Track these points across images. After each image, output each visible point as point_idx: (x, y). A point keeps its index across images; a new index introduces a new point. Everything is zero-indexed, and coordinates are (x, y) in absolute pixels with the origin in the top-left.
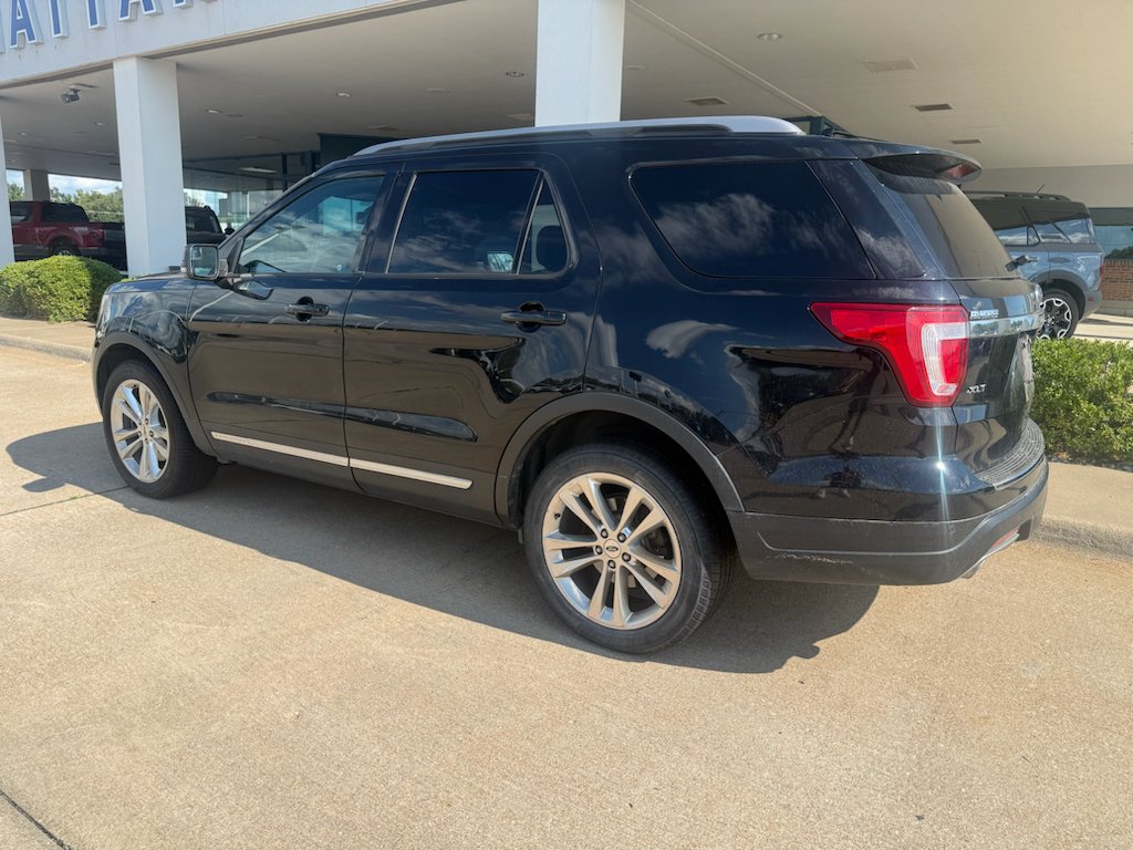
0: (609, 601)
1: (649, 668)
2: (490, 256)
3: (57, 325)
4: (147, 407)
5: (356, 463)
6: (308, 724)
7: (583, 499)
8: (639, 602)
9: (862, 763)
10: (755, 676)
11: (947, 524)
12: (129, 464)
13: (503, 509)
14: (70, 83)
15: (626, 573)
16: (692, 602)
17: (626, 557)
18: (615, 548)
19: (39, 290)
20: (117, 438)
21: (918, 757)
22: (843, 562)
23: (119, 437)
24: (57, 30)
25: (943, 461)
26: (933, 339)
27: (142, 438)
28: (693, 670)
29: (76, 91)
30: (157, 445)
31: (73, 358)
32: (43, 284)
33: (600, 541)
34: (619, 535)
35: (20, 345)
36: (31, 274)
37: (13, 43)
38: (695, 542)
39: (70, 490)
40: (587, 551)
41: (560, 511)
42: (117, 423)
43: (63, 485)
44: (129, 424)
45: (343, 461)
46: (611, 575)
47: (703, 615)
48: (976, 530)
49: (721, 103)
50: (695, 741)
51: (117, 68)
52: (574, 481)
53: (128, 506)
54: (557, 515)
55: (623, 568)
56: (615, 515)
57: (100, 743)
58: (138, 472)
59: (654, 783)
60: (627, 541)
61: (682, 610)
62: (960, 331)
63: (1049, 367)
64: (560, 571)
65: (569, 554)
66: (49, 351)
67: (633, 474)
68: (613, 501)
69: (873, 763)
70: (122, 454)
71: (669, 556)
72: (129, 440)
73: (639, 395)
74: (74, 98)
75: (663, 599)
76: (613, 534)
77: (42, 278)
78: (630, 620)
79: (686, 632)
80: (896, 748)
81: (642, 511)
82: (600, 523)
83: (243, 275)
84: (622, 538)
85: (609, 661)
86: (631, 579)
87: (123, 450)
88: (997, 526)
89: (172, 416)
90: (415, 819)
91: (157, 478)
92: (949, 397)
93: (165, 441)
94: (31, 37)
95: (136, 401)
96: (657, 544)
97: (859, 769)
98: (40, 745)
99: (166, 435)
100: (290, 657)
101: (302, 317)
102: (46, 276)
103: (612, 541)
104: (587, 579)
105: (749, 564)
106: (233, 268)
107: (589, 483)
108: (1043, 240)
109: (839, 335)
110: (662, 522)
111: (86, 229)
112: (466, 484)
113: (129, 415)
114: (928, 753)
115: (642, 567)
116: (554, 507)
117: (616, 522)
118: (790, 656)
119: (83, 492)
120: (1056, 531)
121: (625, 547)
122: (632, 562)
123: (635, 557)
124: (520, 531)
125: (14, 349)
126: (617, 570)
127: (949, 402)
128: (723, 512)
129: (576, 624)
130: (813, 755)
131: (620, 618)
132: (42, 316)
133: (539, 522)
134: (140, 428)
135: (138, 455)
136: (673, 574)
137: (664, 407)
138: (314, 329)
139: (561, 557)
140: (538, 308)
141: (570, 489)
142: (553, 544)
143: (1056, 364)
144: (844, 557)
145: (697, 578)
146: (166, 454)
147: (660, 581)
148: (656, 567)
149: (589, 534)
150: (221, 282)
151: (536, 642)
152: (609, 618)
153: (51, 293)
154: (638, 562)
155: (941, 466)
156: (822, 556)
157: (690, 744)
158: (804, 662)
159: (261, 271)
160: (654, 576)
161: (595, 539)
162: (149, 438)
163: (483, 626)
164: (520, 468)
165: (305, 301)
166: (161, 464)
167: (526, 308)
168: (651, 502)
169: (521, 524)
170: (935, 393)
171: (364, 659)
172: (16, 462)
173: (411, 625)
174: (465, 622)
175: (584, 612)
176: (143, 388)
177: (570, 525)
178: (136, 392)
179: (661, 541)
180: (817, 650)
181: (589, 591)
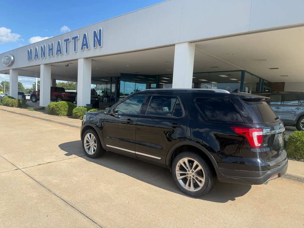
0: (190, 185)
1: (198, 200)
2: (163, 108)
3: (61, 117)
4: (92, 139)
5: (137, 153)
6: (131, 204)
7: (184, 163)
8: (196, 186)
9: (242, 221)
10: (221, 203)
11: (261, 172)
12: (87, 150)
13: (167, 164)
14: (68, 63)
15: (193, 179)
16: (207, 186)
17: (193, 176)
18: (191, 174)
19: (57, 109)
20: (85, 145)
21: (254, 221)
22: (238, 179)
23: (85, 144)
24: (67, 52)
25: (259, 159)
26: (255, 135)
27: (90, 145)
28: (207, 201)
29: (68, 64)
30: (94, 147)
31: (66, 125)
32: (58, 107)
33: (188, 172)
34: (192, 171)
35: (54, 122)
36: (56, 105)
37: (57, 54)
38: (208, 173)
39: (74, 156)
40: (185, 174)
41: (180, 165)
42: (85, 142)
43: (72, 155)
44: (87, 142)
45: (134, 152)
46: (190, 180)
47: (209, 189)
48: (266, 174)
49: (218, 67)
50: (207, 214)
51: (79, 60)
52: (183, 159)
53: (87, 160)
54: (179, 166)
55: (193, 178)
56: (191, 167)
57: (93, 204)
58: (89, 153)
59: (198, 220)
60: (194, 172)
61: (205, 188)
62: (261, 133)
63: (297, 138)
64: (179, 178)
65: (181, 175)
66: (61, 123)
67: (195, 158)
68: (191, 164)
69: (244, 221)
70: (85, 148)
71: (203, 176)
72: (87, 146)
73: (196, 142)
74: (68, 66)
75: (201, 185)
76: (191, 171)
77: (58, 106)
78: (194, 190)
79: (206, 192)
80: (249, 219)
81: (197, 166)
82: (188, 168)
83: (116, 113)
84: (193, 172)
85: (189, 198)
86: (194, 181)
87: (86, 148)
88: (271, 173)
89: (98, 141)
90: (153, 221)
91: (93, 154)
92: (259, 146)
93: (96, 146)
94: (61, 53)
95: (90, 137)
96: (200, 173)
97: (241, 222)
98: (83, 203)
99: (96, 145)
100: (125, 192)
101: (128, 123)
102: (59, 106)
103: (190, 172)
104: (185, 180)
105: (219, 179)
106: (114, 112)
107: (186, 160)
108: (302, 104)
109: (236, 133)
110: (201, 169)
111: (65, 93)
112: (160, 158)
113: (88, 140)
114: (256, 220)
115: (197, 178)
116: (178, 164)
117: (191, 169)
118: (229, 200)
119: (77, 156)
120: (296, 178)
121: (193, 174)
122: (195, 177)
123: (195, 176)
124: (171, 169)
125: (53, 123)
126: (191, 179)
127: (259, 147)
128: (214, 167)
129: (183, 190)
130: (231, 218)
131: (192, 189)
132: (57, 115)
133: (175, 167)
134: (90, 143)
135: (89, 149)
136: (203, 180)
137: (202, 145)
138: (130, 125)
139: (179, 175)
140: (176, 124)
141: (182, 161)
142: (178, 172)
143: (299, 137)
144: (238, 178)
145: (208, 181)
146: (95, 149)
147: (201, 181)
148: (200, 178)
149: (186, 171)
150: (112, 115)
151: (174, 193)
152: (189, 188)
153: (60, 110)
154: (196, 177)
155: (259, 160)
156: (234, 177)
157: (206, 214)
158: (232, 201)
159: (119, 112)
160: (199, 180)
161: (187, 172)
162: (92, 145)
163: (163, 189)
164: (171, 156)
165: (129, 119)
166: (94, 151)
167: (174, 124)
168: (199, 164)
169: (171, 168)
170: (256, 145)
171: (139, 193)
172: (61, 149)
173: (148, 187)
174: (159, 188)
175: (184, 187)
176: (92, 135)
177: (182, 168)
178: (90, 136)
179: (201, 173)
180: (235, 199)
181: (185, 183)
